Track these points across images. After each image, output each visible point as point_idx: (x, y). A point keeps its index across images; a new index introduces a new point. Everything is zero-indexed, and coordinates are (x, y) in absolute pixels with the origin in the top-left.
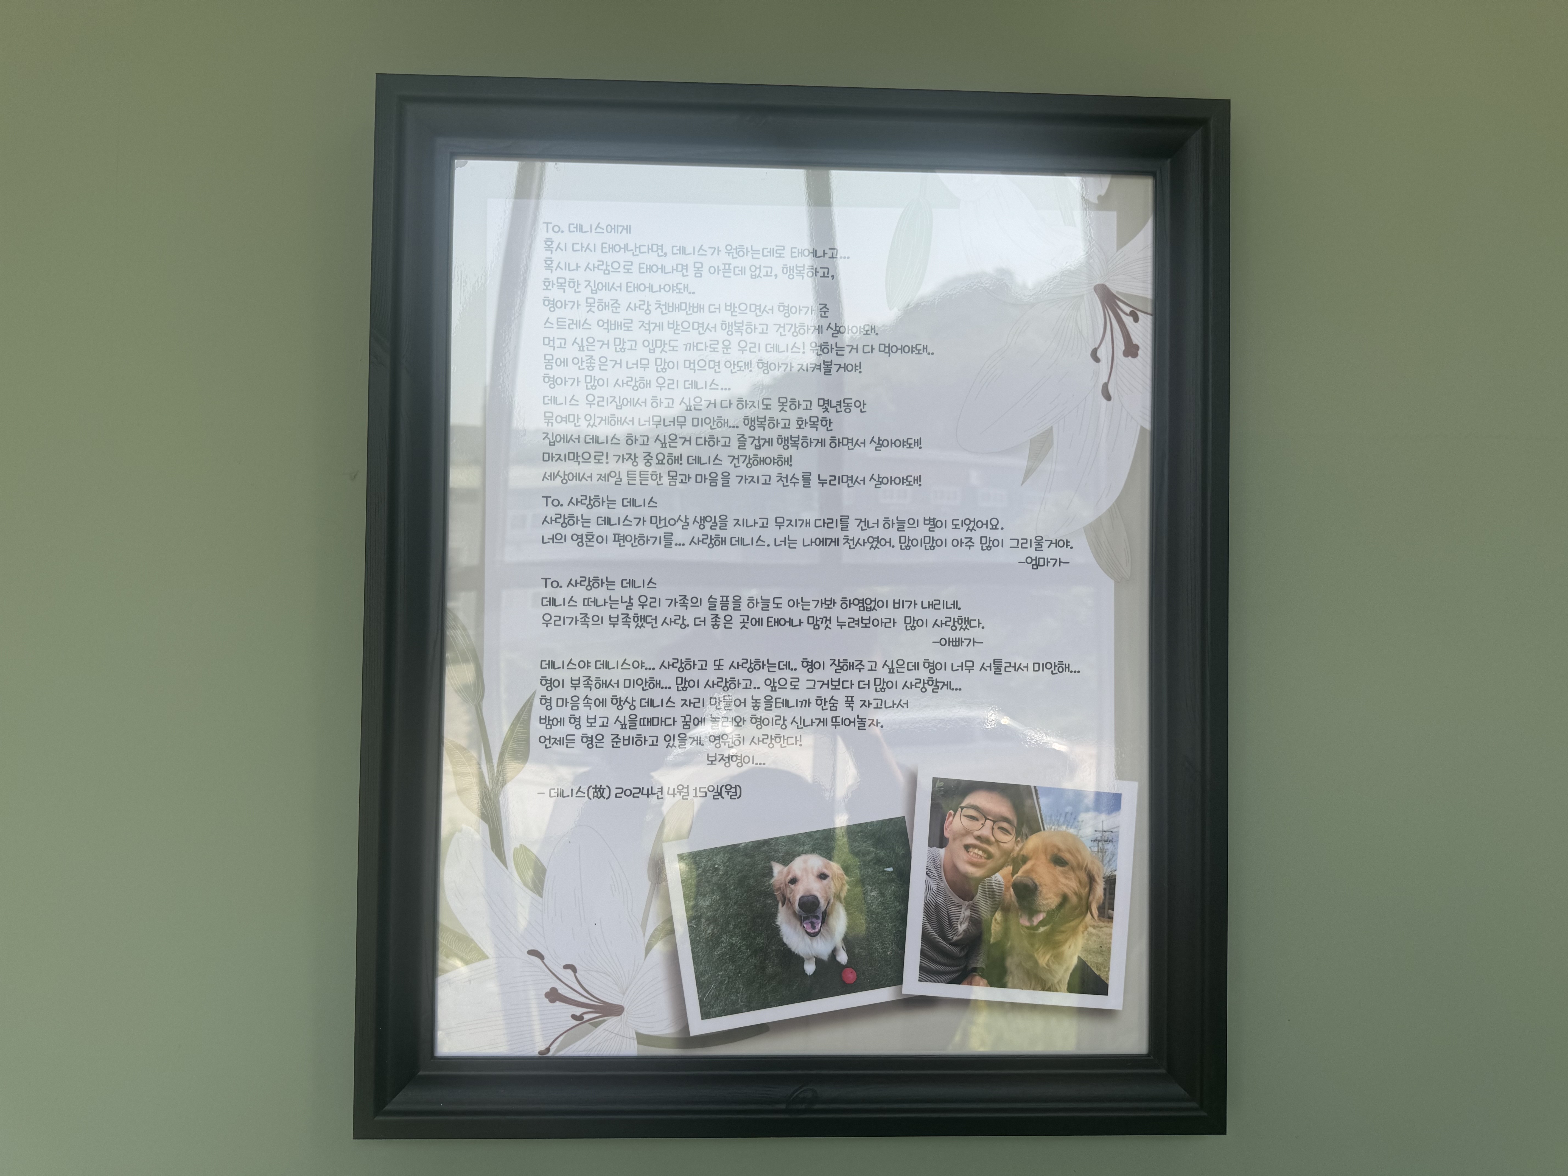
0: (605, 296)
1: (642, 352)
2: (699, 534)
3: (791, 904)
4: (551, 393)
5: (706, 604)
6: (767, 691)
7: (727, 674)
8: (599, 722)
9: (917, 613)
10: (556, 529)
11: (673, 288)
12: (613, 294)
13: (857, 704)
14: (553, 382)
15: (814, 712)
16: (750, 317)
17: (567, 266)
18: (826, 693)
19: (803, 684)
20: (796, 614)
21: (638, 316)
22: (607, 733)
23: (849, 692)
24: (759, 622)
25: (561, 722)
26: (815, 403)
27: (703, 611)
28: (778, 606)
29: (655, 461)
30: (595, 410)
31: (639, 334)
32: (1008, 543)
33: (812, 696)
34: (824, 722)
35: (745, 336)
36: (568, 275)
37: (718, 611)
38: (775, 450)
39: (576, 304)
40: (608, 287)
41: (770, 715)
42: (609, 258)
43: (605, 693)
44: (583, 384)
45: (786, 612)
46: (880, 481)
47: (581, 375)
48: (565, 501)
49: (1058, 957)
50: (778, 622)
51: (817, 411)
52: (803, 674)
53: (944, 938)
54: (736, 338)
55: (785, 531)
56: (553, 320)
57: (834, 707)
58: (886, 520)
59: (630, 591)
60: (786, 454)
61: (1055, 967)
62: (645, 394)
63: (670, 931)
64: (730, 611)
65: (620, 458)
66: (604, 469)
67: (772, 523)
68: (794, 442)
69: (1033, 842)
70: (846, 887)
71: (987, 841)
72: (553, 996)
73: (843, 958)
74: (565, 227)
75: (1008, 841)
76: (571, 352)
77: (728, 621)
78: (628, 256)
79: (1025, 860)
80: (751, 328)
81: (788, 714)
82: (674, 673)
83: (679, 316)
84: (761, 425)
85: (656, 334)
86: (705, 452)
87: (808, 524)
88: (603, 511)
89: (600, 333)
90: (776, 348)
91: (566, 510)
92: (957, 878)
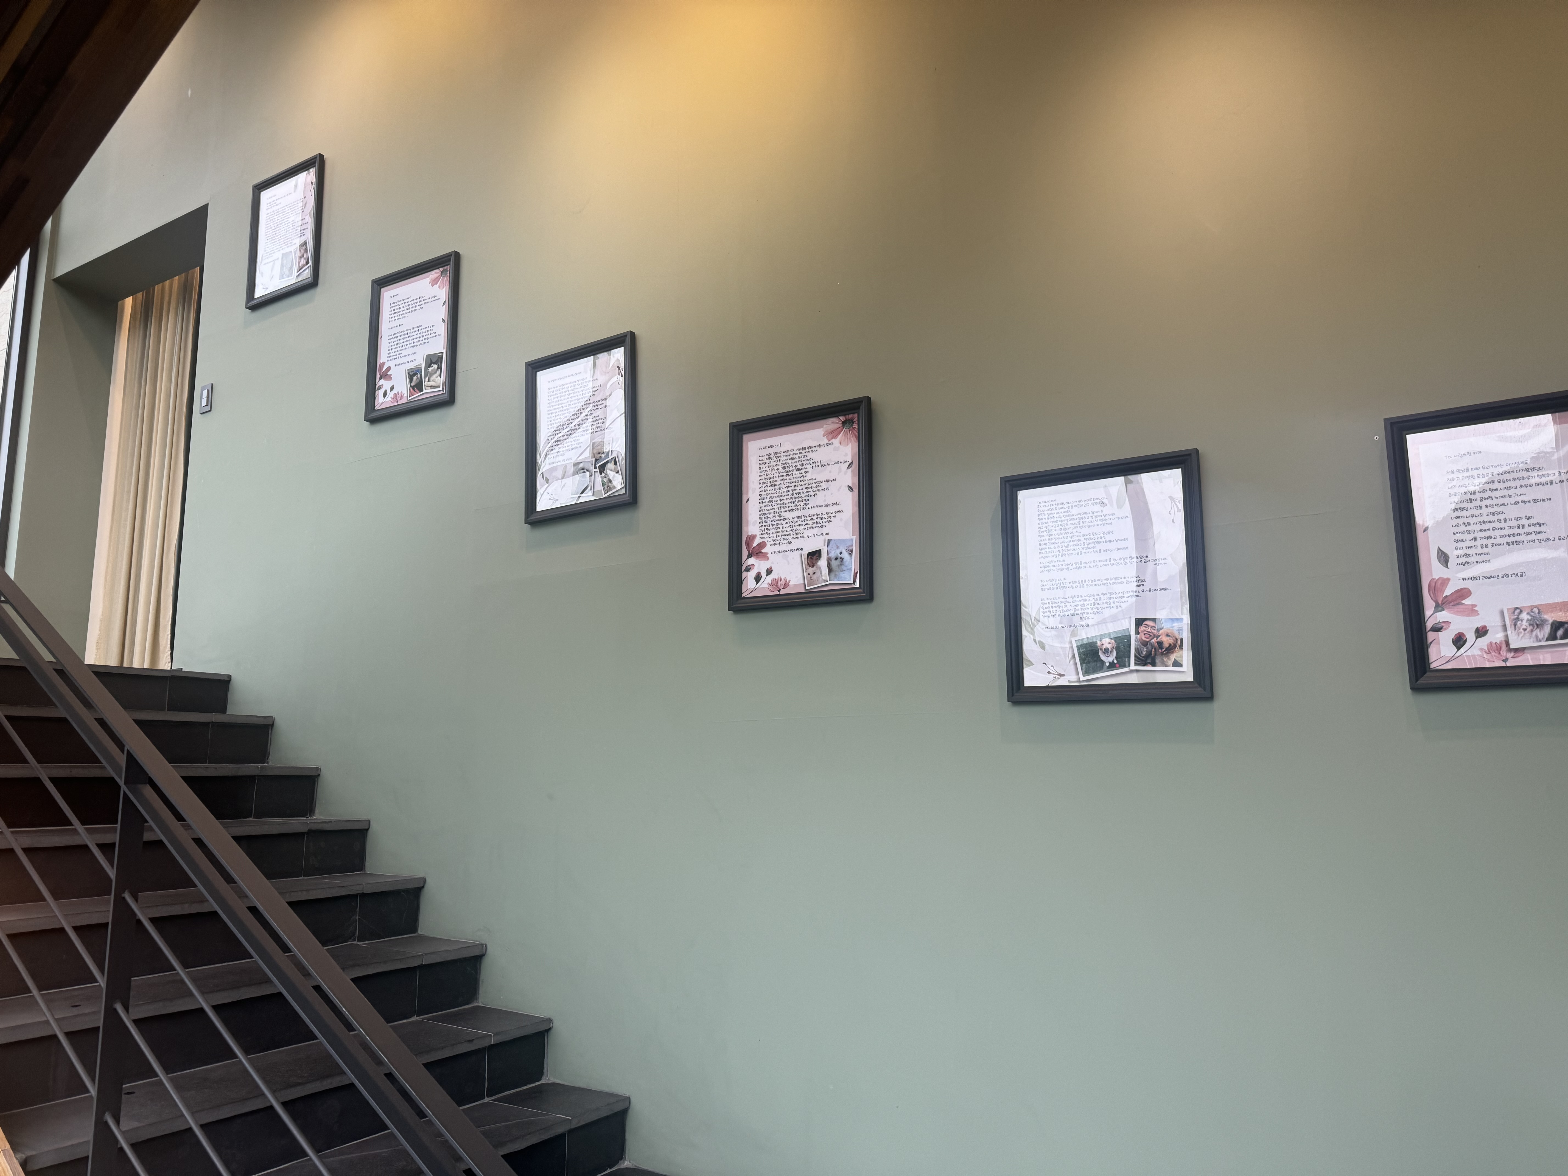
0: (1051, 516)
1: (1060, 527)
2: (1075, 567)
3: (1102, 650)
4: (1041, 539)
5: (1078, 582)
6: (1094, 601)
7: (1084, 598)
8: (1056, 611)
9: (1129, 580)
10: (1043, 569)
11: (1067, 512)
12: (1053, 515)
13: (1115, 602)
15: (1105, 605)
16: (1085, 515)
17: (1043, 510)
18: (1108, 601)
19: (1102, 599)
20: (1099, 583)
21: (1059, 519)
22: (1057, 614)
23: (1113, 600)
24: (1090, 585)
25: (1047, 612)
26: (1101, 533)
27: (1077, 584)
29: (1064, 551)
30: (1050, 541)
31: (1059, 523)
32: (1151, 561)
33: (1105, 602)
34: (1108, 607)
35: (1084, 520)
36: (1043, 513)
37: (1081, 584)
38: (1092, 545)
39: (1045, 519)
41: (1095, 607)
43: (1056, 605)
44: (1047, 536)
45: (1096, 582)
46: (1118, 549)
47: (1047, 534)
48: (1044, 563)
49: (1169, 659)
50: (1095, 585)
51: (1102, 535)
52: (1102, 596)
53: (1141, 656)
54: (1081, 521)
55: (1096, 563)
56: (1040, 523)
57: (1110, 604)
58: (1120, 558)
59: (1060, 581)
60: (1095, 546)
61: (1167, 661)
62: (1061, 536)
63: (1074, 657)
64: (1084, 584)
65: (1056, 551)
66: (1053, 554)
67: (1092, 562)
69: (1161, 632)
70: (1115, 646)
71: (1150, 632)
72: (1049, 673)
73: (1115, 662)
74: (1042, 502)
75: (1155, 632)
76: (1045, 529)
77: (1083, 586)
78: (1056, 506)
79: (1159, 636)
80: (1085, 518)
81: (1099, 606)
82: (1072, 599)
83: (1068, 518)
84: (1089, 540)
85: (1063, 523)
86: (1076, 548)
87: (1100, 561)
88: (1053, 564)
89: (1050, 524)
90: (1091, 522)
91: (1045, 565)
92: (1141, 641)
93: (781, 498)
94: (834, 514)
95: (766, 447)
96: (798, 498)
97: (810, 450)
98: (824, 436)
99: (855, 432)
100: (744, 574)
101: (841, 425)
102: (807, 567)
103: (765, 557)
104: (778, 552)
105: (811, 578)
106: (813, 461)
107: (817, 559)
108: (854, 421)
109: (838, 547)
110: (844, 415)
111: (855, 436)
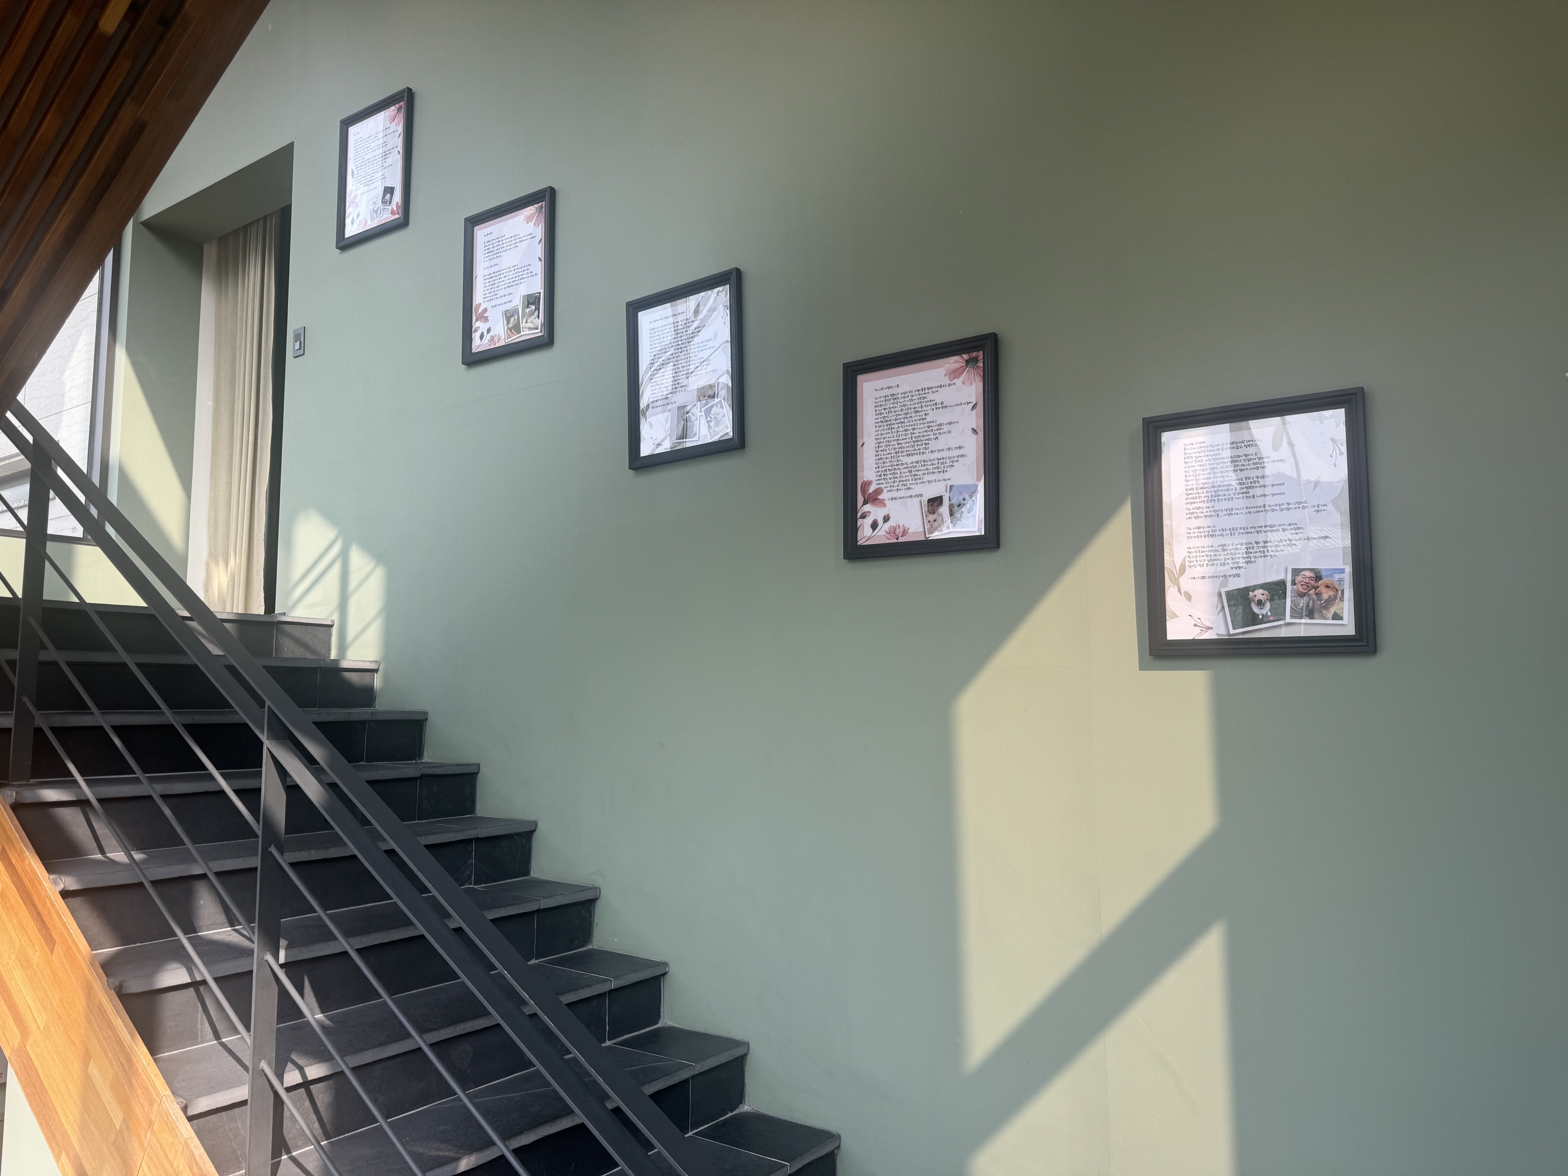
0: (1199, 459)
1: (1209, 471)
2: (1226, 513)
3: (1255, 602)
4: (1187, 484)
5: (1228, 530)
6: (1246, 550)
8: (1203, 561)
9: (1286, 527)
10: (1189, 515)
11: (1216, 454)
12: (1201, 458)
13: (1270, 551)
14: (1187, 481)
15: (1259, 554)
16: (1236, 459)
17: (1190, 453)
18: (1262, 549)
19: (1255, 548)
20: (1253, 530)
21: (1208, 462)
22: (1205, 563)
23: (1268, 549)
24: (1243, 533)
25: (1193, 561)
26: (1255, 477)
27: (1228, 532)
28: (1247, 529)
29: (1213, 497)
30: (1198, 486)
31: (1208, 467)
32: (1310, 507)
33: (1258, 550)
34: (1262, 557)
35: (1235, 463)
36: (1190, 455)
37: (1232, 531)
38: (1245, 490)
39: (1192, 462)
40: (1200, 457)
41: (1247, 556)
42: (1200, 450)
43: (1204, 554)
44: (1194, 480)
45: (1250, 530)
46: (1273, 495)
47: (1194, 478)
48: (1191, 509)
49: (1329, 611)
50: (1248, 533)
51: (1256, 479)
52: (1255, 545)
53: (1298, 609)
54: (1233, 464)
55: (1248, 510)
56: (1187, 467)
57: (1264, 553)
58: (1276, 504)
59: (1209, 529)
60: (1248, 491)
61: (1327, 613)
62: (1210, 481)
63: (1223, 607)
64: (1235, 531)
65: (1205, 497)
66: (1201, 500)
67: (1245, 508)
68: (1250, 487)
69: (1320, 582)
70: (1269, 597)
71: (1307, 583)
72: (1195, 625)
73: (1269, 614)
74: (1189, 444)
75: (1313, 583)
76: (1192, 473)
77: (1235, 533)
78: (1205, 449)
79: (1318, 587)
80: (1237, 461)
81: (1252, 555)
82: (1221, 547)
83: (1218, 461)
84: (1241, 485)
85: (1212, 466)
86: (1226, 493)
87: (1254, 507)
88: (1201, 510)
89: (1198, 468)
90: (1244, 465)
91: (1192, 511)
92: (1299, 593)
93: (898, 442)
94: (956, 459)
95: (882, 389)
96: (917, 441)
97: (930, 391)
98: (945, 376)
99: (980, 371)
100: (860, 522)
101: (964, 364)
102: (927, 514)
103: (882, 503)
104: (895, 499)
105: (931, 525)
106: (934, 402)
107: (938, 506)
108: (979, 359)
109: (960, 493)
110: (968, 353)
111: (980, 375)
